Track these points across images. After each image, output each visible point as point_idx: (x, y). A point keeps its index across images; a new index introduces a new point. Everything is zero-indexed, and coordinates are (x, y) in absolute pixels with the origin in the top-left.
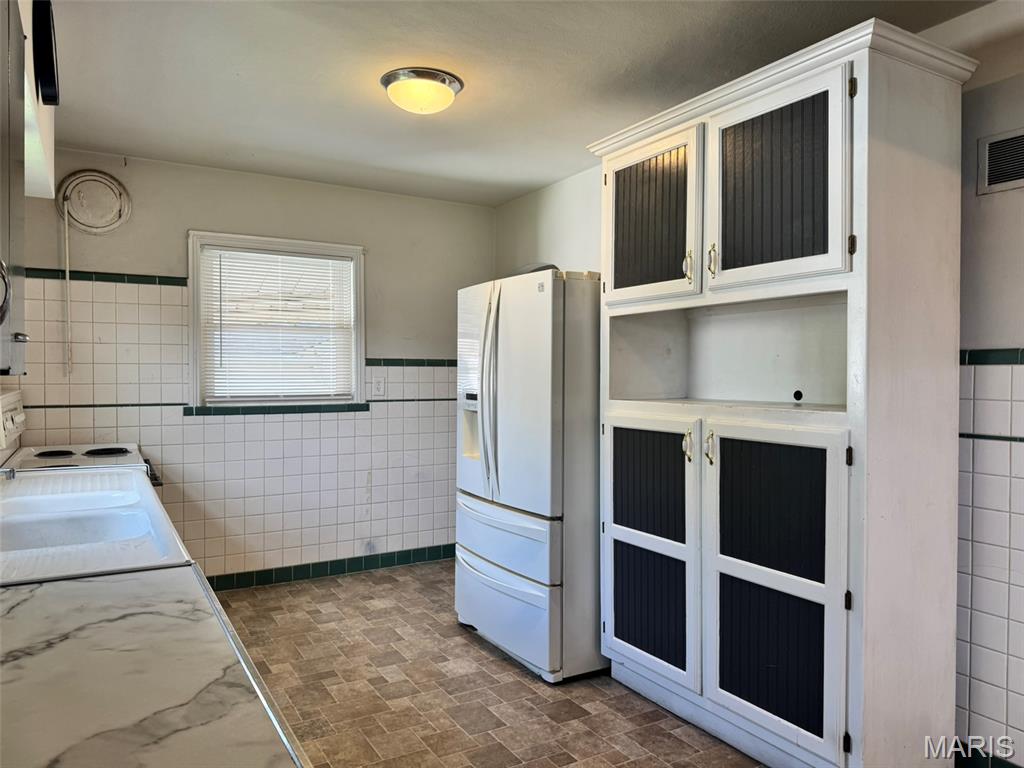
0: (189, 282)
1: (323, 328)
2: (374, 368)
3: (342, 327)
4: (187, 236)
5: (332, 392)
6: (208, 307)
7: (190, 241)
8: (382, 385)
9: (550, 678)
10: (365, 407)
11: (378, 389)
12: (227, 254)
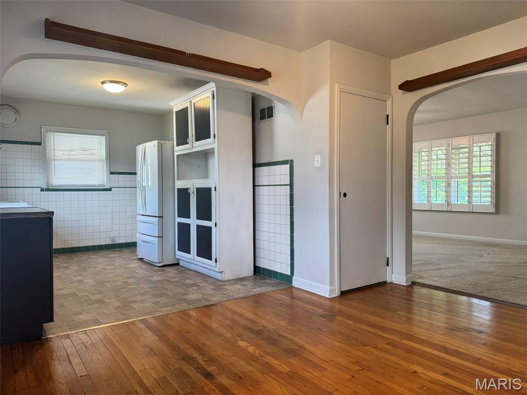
0: (42, 144)
1: (94, 161)
2: (113, 175)
3: (101, 160)
4: (41, 128)
5: (97, 184)
6: (50, 153)
7: (42, 129)
8: (116, 182)
9: (159, 265)
10: (110, 190)
11: (115, 183)
12: (56, 134)
